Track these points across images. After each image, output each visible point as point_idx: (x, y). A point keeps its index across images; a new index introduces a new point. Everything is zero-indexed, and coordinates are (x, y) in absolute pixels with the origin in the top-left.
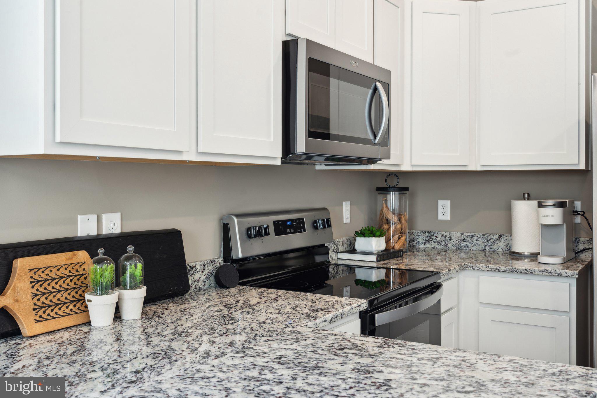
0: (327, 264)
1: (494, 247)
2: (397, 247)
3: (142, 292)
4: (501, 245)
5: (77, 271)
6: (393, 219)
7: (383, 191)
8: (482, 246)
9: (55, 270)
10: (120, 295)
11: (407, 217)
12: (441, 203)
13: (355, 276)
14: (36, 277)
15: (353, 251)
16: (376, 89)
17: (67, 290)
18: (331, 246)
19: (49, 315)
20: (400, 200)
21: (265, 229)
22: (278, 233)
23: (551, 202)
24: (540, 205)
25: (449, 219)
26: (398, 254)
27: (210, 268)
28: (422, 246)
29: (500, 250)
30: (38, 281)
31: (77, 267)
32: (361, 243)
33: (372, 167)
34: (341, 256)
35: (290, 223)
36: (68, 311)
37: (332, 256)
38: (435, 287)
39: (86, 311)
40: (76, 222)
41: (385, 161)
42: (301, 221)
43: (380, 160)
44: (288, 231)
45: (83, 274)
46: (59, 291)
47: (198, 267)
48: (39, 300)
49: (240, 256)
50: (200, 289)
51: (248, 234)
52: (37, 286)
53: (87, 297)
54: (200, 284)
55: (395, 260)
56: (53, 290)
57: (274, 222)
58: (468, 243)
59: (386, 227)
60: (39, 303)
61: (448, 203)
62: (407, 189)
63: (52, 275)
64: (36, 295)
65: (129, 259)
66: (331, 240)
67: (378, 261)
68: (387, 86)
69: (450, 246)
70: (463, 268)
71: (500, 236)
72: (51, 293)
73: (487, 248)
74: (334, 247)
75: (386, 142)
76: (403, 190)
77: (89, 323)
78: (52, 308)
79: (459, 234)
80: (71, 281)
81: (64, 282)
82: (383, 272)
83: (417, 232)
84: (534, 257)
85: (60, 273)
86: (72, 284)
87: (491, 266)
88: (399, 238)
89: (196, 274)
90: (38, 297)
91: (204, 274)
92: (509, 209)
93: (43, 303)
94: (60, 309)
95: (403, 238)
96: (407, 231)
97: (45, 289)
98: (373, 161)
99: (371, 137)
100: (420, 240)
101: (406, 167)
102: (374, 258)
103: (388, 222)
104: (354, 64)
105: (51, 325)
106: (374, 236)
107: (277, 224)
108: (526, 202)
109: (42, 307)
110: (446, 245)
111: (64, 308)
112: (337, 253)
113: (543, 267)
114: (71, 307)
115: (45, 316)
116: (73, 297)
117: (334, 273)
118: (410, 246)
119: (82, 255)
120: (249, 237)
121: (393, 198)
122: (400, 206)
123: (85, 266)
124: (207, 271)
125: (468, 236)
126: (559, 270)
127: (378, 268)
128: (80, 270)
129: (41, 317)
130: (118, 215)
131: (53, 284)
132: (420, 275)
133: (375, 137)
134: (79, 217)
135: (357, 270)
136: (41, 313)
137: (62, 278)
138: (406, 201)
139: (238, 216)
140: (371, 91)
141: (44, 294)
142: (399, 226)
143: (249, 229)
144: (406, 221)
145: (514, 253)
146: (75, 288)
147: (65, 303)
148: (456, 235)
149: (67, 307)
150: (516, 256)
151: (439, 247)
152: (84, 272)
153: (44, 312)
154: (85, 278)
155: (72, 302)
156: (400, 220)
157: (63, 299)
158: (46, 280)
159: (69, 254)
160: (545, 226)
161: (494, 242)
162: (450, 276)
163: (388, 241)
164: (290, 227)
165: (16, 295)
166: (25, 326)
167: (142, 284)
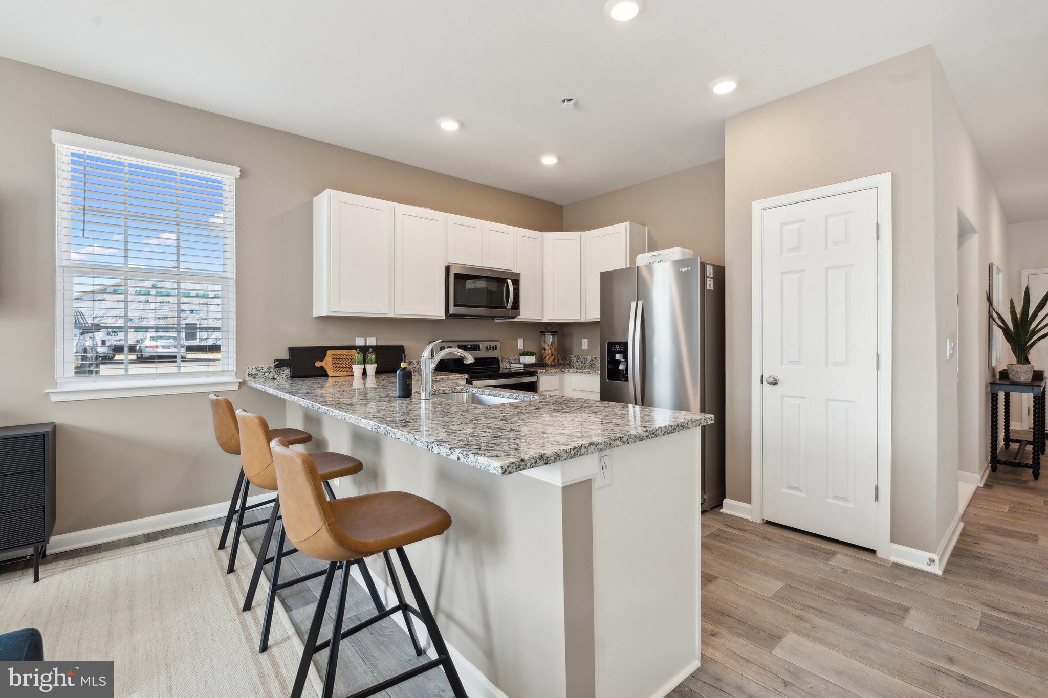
3: (375, 366)
5: (351, 357)
7: (543, 333)
9: (342, 355)
10: (369, 366)
12: (584, 340)
14: (335, 357)
15: (519, 362)
16: (507, 283)
17: (345, 363)
18: (501, 359)
20: (553, 338)
25: (587, 349)
28: (574, 364)
30: (336, 359)
31: (351, 355)
34: (513, 365)
35: (470, 347)
37: (505, 365)
39: (351, 370)
40: (355, 340)
42: (477, 346)
46: (343, 363)
58: (594, 362)
60: (336, 366)
61: (586, 340)
62: (556, 332)
63: (340, 357)
64: (335, 363)
68: (517, 281)
69: (587, 364)
70: (563, 371)
72: (340, 363)
74: (504, 360)
76: (553, 333)
77: (352, 374)
78: (340, 369)
81: (344, 360)
83: (573, 356)
85: (343, 357)
86: (347, 361)
93: (338, 366)
97: (338, 362)
100: (574, 360)
105: (339, 374)
107: (459, 346)
109: (337, 368)
110: (585, 363)
111: (344, 369)
112: (510, 363)
114: (346, 369)
115: (338, 371)
116: (347, 365)
121: (548, 336)
122: (552, 342)
125: (594, 358)
129: (336, 371)
130: (374, 339)
131: (341, 360)
134: (357, 338)
146: (348, 363)
148: (589, 358)
151: (582, 364)
154: (353, 359)
155: (347, 367)
157: (344, 366)
158: (339, 359)
159: (348, 351)
165: (327, 363)
166: (330, 373)
167: (374, 363)
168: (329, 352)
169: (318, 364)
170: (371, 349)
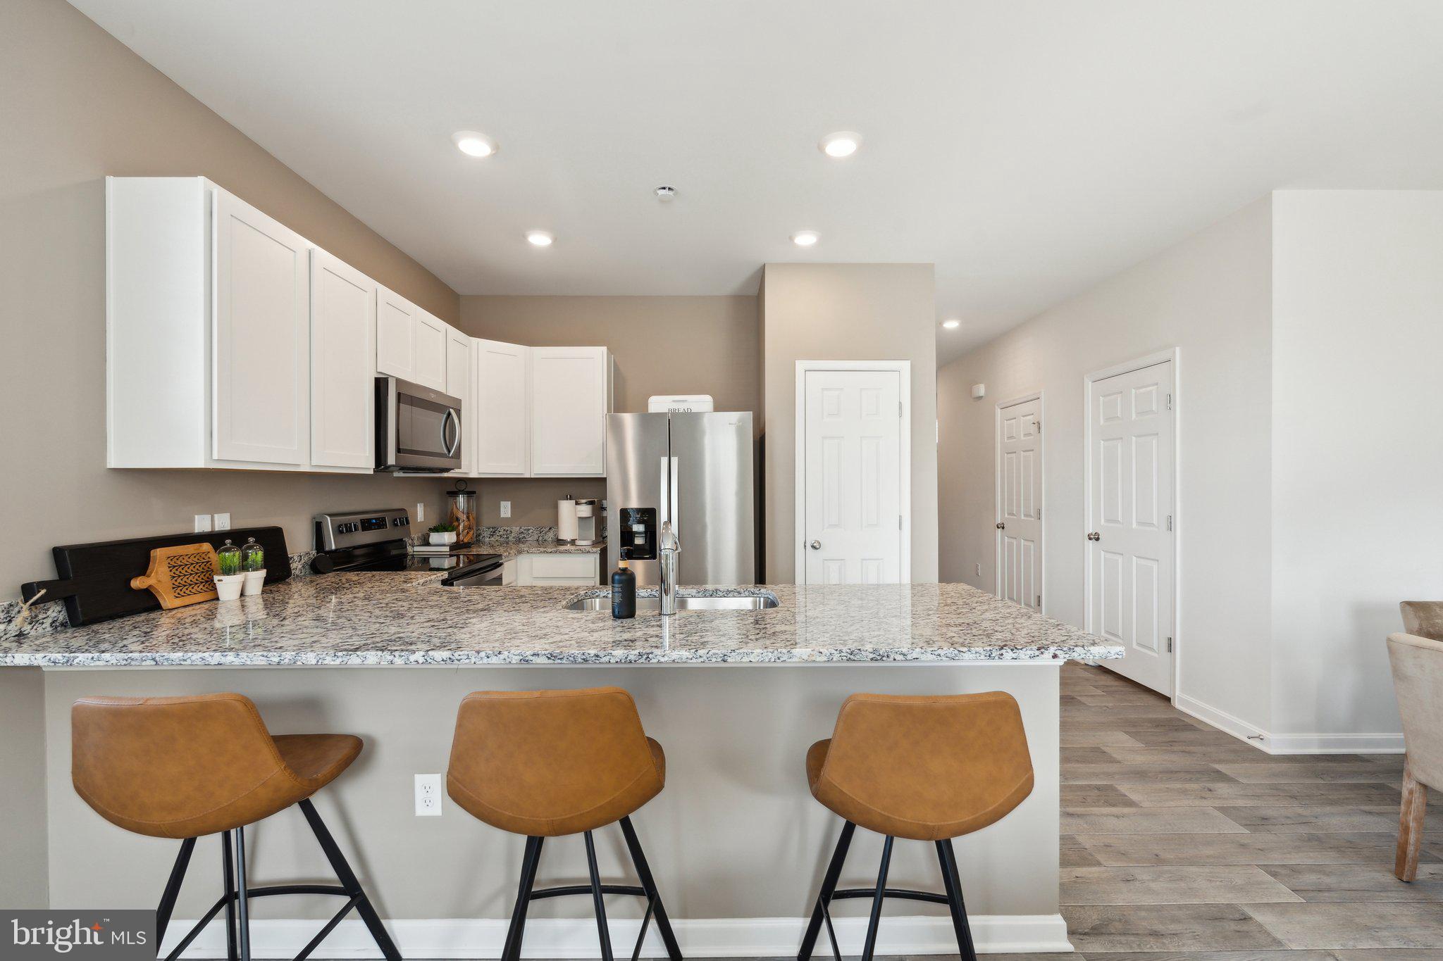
0: (405, 555)
1: (546, 537)
2: (466, 540)
3: (262, 573)
4: (550, 535)
5: (204, 558)
6: (463, 517)
7: (454, 494)
8: (536, 537)
9: (186, 558)
10: (246, 576)
11: (475, 515)
12: (503, 504)
13: (430, 565)
14: (172, 563)
15: (427, 544)
16: (449, 414)
17: (197, 573)
18: (408, 541)
19: (185, 593)
20: (468, 502)
21: (355, 525)
22: (364, 529)
23: (584, 501)
24: (577, 503)
25: (510, 516)
26: (468, 545)
27: (305, 559)
28: (487, 539)
29: (550, 539)
30: (175, 567)
31: (203, 555)
32: (434, 538)
33: (446, 475)
34: (416, 549)
35: (374, 521)
36: (199, 589)
37: (409, 549)
38: (498, 565)
39: (214, 589)
40: (193, 521)
41: (457, 470)
42: (384, 519)
43: (453, 469)
44: (373, 527)
45: (208, 562)
46: (191, 574)
47: (296, 558)
48: (176, 581)
49: (333, 547)
50: (297, 576)
51: (340, 531)
52: (174, 570)
53: (216, 578)
54: (297, 572)
55: (465, 550)
56: (186, 573)
57: (361, 520)
58: (525, 535)
59: (456, 524)
60: (176, 584)
61: (508, 504)
62: (474, 492)
63: (184, 561)
64: (174, 577)
65: (251, 548)
66: (409, 535)
67: (451, 550)
68: (458, 412)
69: (511, 538)
70: (520, 552)
71: (550, 528)
72: (185, 575)
73: (541, 538)
74: (410, 541)
75: (458, 455)
76: (470, 494)
77: (217, 599)
78: (187, 587)
79: (518, 528)
80: (200, 566)
81: (194, 567)
82: (454, 559)
83: (483, 528)
84: (573, 542)
85: (190, 560)
86: (201, 569)
87: (542, 549)
88: (468, 533)
89: (294, 564)
90: (175, 579)
91: (300, 563)
92: (556, 507)
93: (179, 583)
94: (193, 588)
95: (471, 533)
96: (475, 528)
97: (180, 572)
98: (447, 470)
99: (446, 452)
100: (485, 535)
101: (474, 475)
102: (447, 549)
103: (458, 519)
104: (433, 396)
105: (187, 600)
106: (447, 531)
107: (363, 522)
108: (569, 501)
109: (179, 587)
110: (508, 538)
111: (196, 587)
112: (413, 546)
113: (578, 548)
114: (201, 587)
115: (182, 593)
116: (202, 579)
117: (410, 563)
118: (477, 540)
119: (206, 547)
120: (341, 532)
121: (461, 499)
122: (468, 507)
123: (210, 555)
124: (303, 561)
125: (525, 530)
126: (588, 549)
127: (451, 556)
128: (206, 558)
129: (179, 594)
130: (227, 515)
131: (186, 568)
132: (485, 558)
133: (449, 452)
134: (196, 516)
135: (431, 560)
136: (178, 591)
137: (192, 564)
138: (473, 503)
139: (330, 515)
140: (445, 416)
141: (179, 576)
142: (466, 523)
143: (340, 526)
144: (474, 518)
145: (560, 540)
146: (203, 572)
147: (196, 584)
148: (516, 529)
149: (198, 587)
150: (560, 542)
151: (502, 539)
152: (210, 560)
153: (181, 590)
154: (211, 564)
155: (202, 583)
156: (468, 518)
157: (194, 580)
158: (180, 566)
159: (196, 545)
160: (581, 519)
161: (545, 533)
162: (510, 558)
163: (458, 535)
164: (374, 524)
165: (158, 577)
166: (167, 600)
167: (262, 568)
168: (159, 554)
169: (137, 583)
170: (251, 540)
